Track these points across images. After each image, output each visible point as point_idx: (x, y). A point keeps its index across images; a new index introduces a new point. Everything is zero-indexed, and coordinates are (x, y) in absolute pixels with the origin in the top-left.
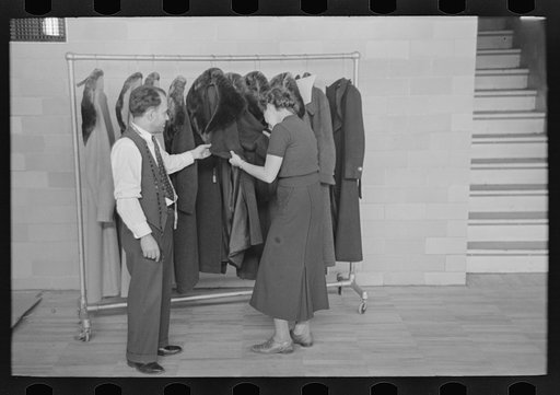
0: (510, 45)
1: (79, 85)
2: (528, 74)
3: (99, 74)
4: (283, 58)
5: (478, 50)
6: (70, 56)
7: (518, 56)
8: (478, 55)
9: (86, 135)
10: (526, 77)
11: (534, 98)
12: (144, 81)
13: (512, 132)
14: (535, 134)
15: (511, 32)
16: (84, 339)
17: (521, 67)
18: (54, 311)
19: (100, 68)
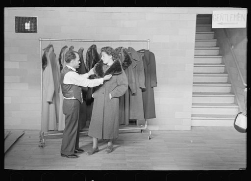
0: (213, 37)
1: (44, 50)
2: (219, 49)
3: (51, 46)
4: (121, 41)
5: (196, 39)
6: (40, 39)
7: (216, 42)
8: (196, 41)
9: (44, 68)
10: (218, 50)
11: (221, 59)
12: (68, 49)
13: (212, 72)
14: (221, 73)
15: (213, 32)
16: (42, 146)
17: (216, 47)
18: (30, 137)
19: (51, 44)
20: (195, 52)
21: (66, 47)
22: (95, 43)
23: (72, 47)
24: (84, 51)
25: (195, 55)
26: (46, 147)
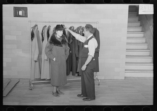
1: (32, 28)
7: (140, 23)
8: (128, 23)
9: (32, 40)
10: (141, 29)
12: (47, 27)
14: (143, 43)
15: (138, 17)
16: (31, 89)
17: (140, 26)
18: (23, 83)
19: (37, 24)
20: (128, 30)
21: (46, 26)
23: (49, 27)
25: (127, 32)
26: (33, 90)
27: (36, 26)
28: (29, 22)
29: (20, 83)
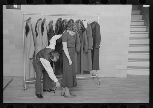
0: (140, 14)
1: (25, 21)
4: (79, 16)
6: (23, 13)
7: (142, 17)
8: (132, 16)
10: (144, 22)
11: (146, 28)
12: (42, 21)
13: (140, 37)
14: (146, 38)
15: (140, 10)
16: (25, 90)
17: (142, 20)
18: (16, 82)
19: (30, 17)
20: (131, 23)
21: (40, 19)
22: (61, 17)
23: (45, 20)
24: (53, 23)
25: (131, 26)
26: (27, 90)
27: (30, 18)
28: (22, 14)
29: (12, 82)
